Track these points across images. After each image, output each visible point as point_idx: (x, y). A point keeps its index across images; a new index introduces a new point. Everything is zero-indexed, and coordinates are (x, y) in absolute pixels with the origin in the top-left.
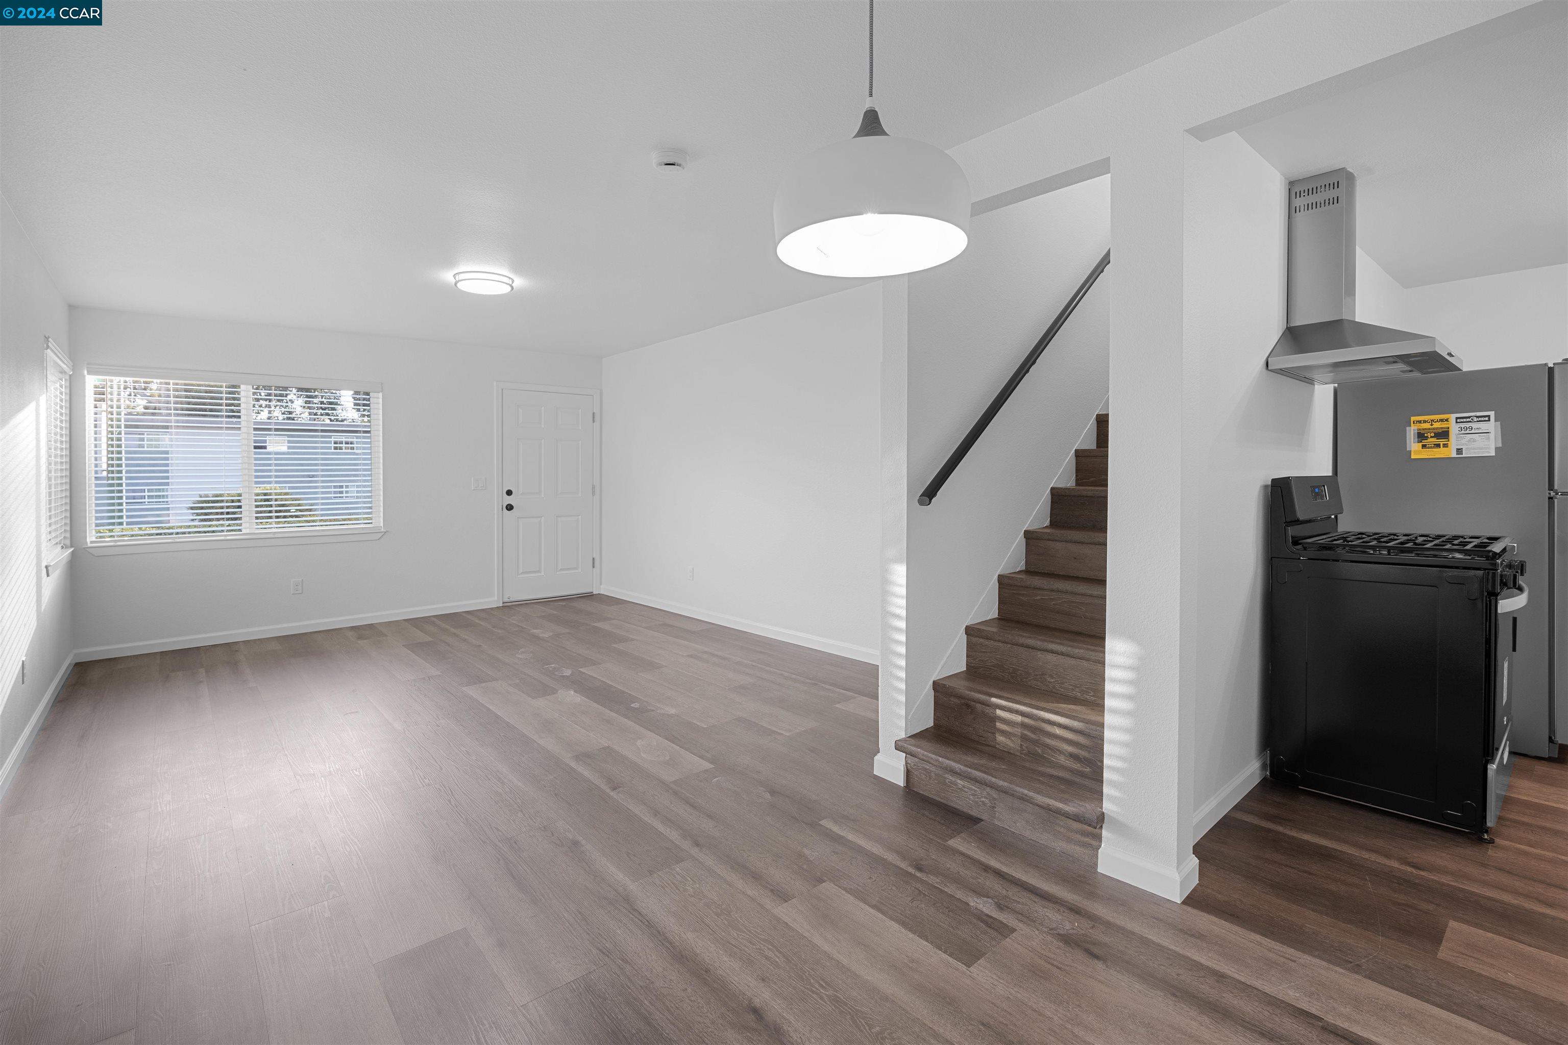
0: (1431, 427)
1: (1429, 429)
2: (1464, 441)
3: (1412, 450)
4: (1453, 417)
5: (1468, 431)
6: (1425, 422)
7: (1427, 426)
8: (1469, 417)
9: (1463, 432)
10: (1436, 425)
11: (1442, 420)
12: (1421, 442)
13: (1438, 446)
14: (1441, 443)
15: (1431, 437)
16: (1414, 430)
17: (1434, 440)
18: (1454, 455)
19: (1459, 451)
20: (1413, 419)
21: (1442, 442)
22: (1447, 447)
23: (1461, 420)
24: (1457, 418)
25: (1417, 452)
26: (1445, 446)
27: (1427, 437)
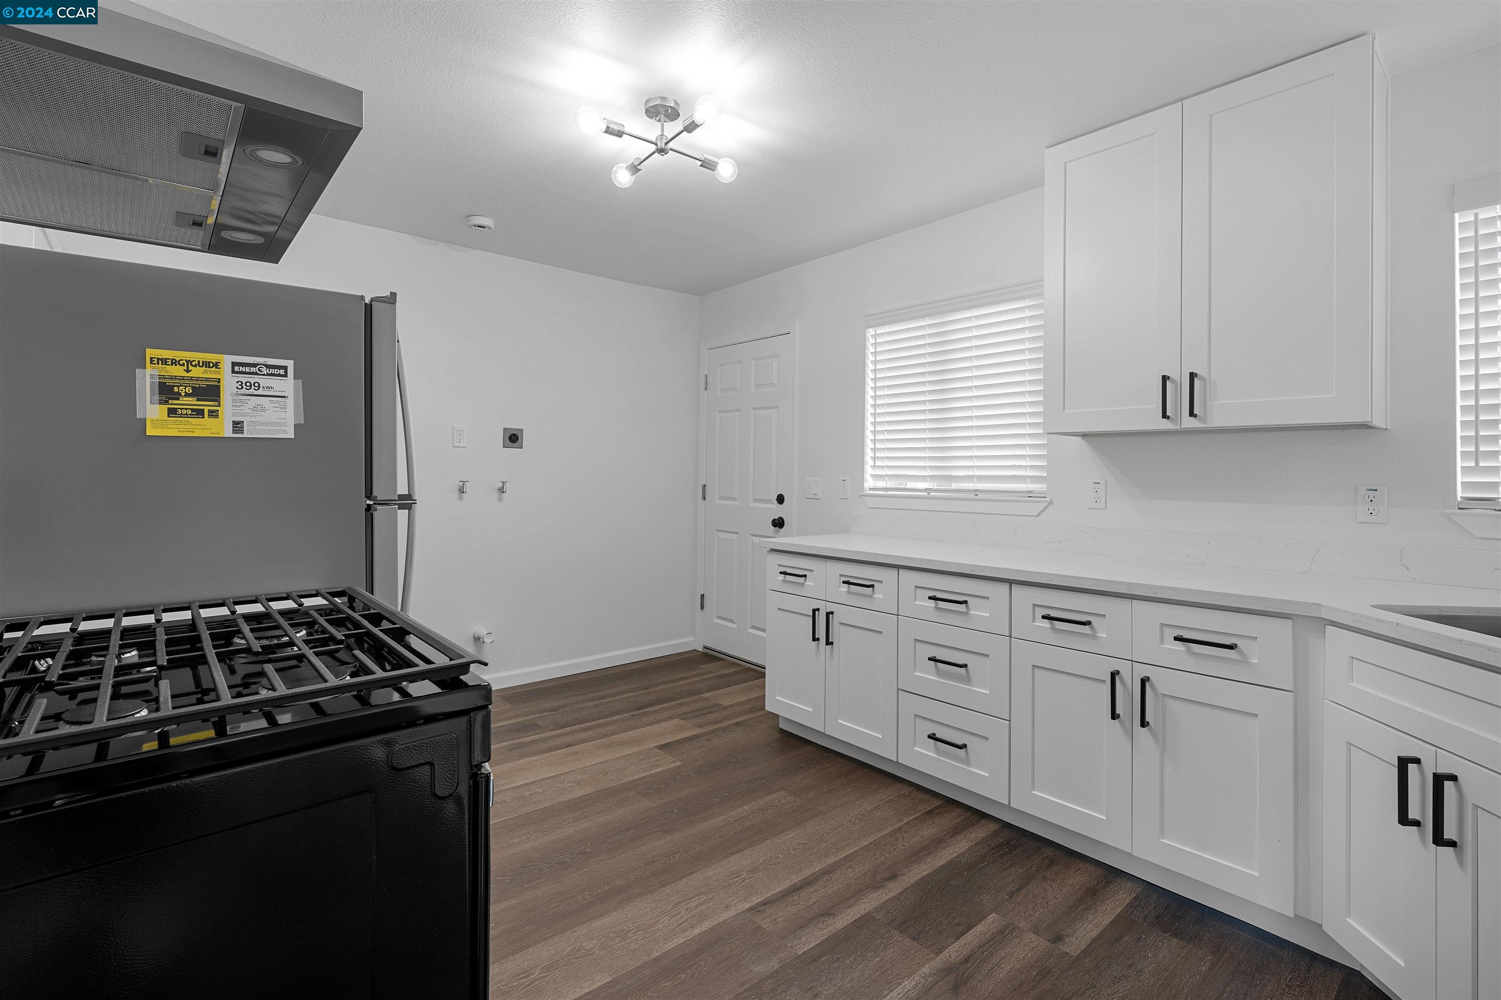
0: (185, 374)
1: (183, 378)
2: (246, 409)
3: (149, 417)
4: (227, 360)
5: (252, 391)
6: (174, 362)
7: (178, 371)
8: (255, 365)
9: (244, 391)
10: (197, 372)
11: (207, 364)
12: (166, 402)
13: (200, 413)
14: (206, 409)
15: (187, 395)
16: (152, 376)
17: (192, 401)
18: (228, 432)
19: (238, 426)
20: (150, 353)
21: (207, 406)
22: (217, 416)
23: (242, 369)
24: (234, 364)
25: (156, 423)
26: (214, 414)
27: (179, 394)
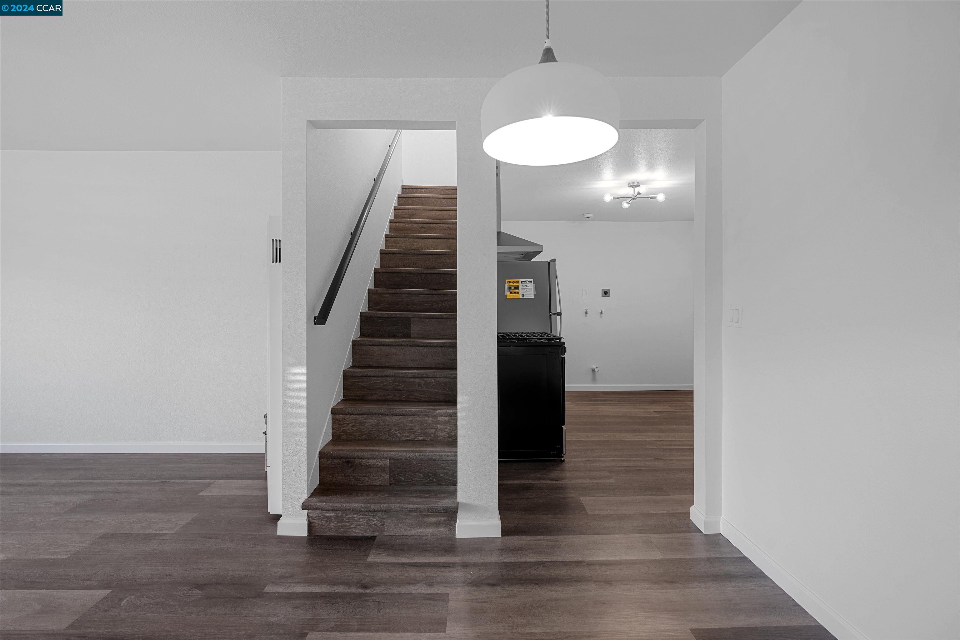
0: (513, 284)
1: (513, 285)
2: (524, 292)
3: (507, 294)
4: (521, 280)
5: (525, 287)
6: (511, 282)
7: (512, 284)
8: (525, 281)
9: (524, 287)
10: (515, 284)
11: (517, 282)
12: (510, 291)
13: (516, 293)
14: (517, 292)
15: (513, 289)
16: (507, 286)
17: (514, 290)
18: (521, 297)
19: (523, 296)
20: (507, 280)
21: (517, 291)
22: (519, 294)
23: (523, 282)
24: (522, 281)
25: (509, 296)
26: (518, 293)
27: (512, 289)
